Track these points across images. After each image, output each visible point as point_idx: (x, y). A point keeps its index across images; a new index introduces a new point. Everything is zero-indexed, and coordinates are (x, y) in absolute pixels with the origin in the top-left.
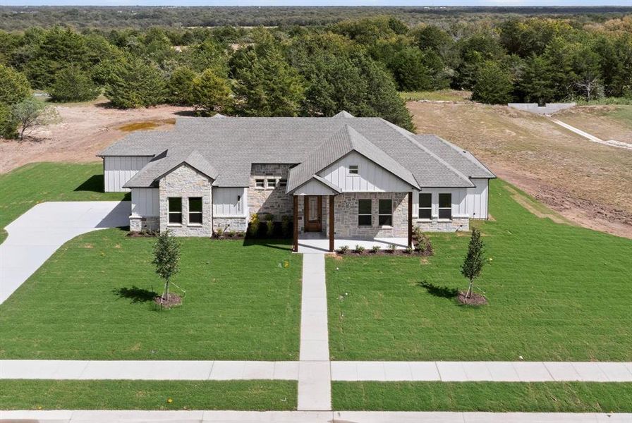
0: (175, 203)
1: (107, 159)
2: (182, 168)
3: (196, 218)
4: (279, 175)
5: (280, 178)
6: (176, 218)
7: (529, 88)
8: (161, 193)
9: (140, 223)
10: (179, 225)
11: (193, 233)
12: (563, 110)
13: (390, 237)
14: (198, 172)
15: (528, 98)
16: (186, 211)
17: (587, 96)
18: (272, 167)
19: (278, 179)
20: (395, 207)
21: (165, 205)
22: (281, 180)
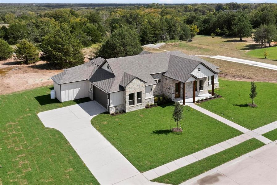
0: (131, 96)
1: (62, 85)
2: (135, 80)
3: (140, 101)
4: (158, 78)
5: (159, 79)
6: (132, 103)
7: (147, 38)
8: (127, 92)
9: (114, 109)
10: (133, 105)
11: (139, 108)
12: (162, 46)
13: (203, 94)
14: (141, 80)
15: (146, 42)
16: (136, 99)
17: (164, 40)
18: (156, 75)
19: (158, 79)
20: (204, 82)
21: (128, 97)
22: (159, 80)
